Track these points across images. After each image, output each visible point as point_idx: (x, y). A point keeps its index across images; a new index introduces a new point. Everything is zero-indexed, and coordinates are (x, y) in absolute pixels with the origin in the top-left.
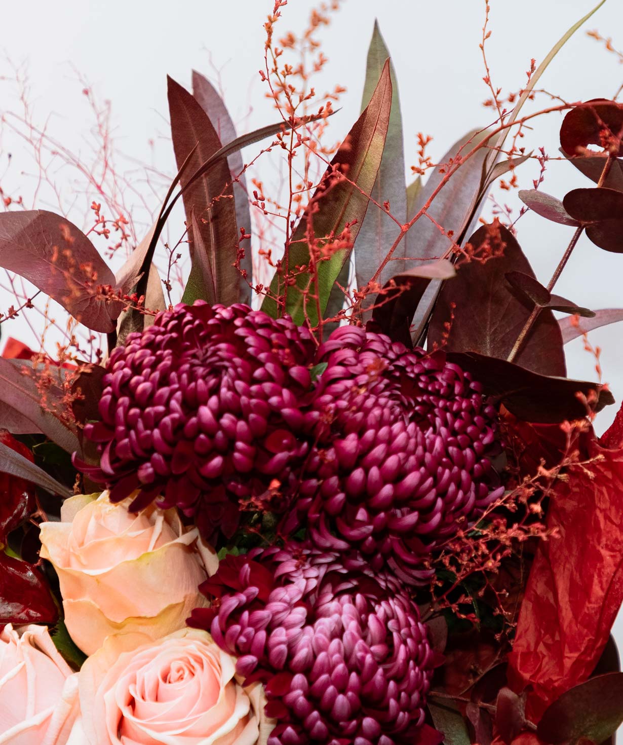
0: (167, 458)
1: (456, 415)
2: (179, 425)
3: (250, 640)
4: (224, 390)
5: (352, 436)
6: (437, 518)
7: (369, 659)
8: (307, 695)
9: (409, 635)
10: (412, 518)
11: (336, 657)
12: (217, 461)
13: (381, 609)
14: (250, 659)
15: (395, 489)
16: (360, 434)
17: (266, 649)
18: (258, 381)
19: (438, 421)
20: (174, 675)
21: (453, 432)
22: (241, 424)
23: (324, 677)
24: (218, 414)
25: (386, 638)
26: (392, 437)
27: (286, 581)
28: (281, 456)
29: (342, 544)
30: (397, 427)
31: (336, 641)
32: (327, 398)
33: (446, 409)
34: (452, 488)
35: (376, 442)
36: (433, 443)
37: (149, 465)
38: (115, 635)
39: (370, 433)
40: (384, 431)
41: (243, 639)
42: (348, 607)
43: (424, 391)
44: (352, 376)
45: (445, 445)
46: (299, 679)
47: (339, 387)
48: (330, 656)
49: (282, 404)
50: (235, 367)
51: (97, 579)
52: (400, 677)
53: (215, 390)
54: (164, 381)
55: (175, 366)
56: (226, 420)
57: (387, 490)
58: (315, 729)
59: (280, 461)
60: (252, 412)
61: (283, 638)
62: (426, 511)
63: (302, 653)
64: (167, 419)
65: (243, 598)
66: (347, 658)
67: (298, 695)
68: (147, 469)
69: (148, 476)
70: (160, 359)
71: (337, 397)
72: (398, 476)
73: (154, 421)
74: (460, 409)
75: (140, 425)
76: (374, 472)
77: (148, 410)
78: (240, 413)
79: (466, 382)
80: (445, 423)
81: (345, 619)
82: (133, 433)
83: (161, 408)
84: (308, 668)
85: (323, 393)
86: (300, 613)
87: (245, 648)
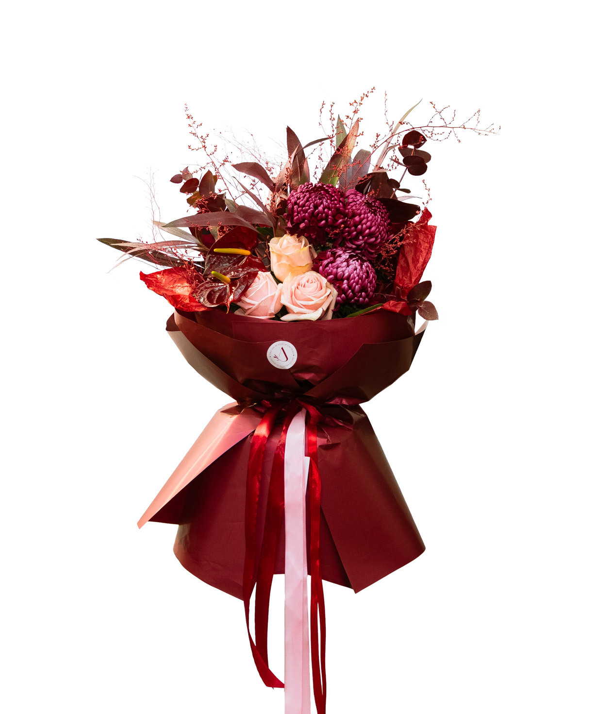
0: (309, 221)
1: (382, 213)
2: (313, 212)
3: (332, 272)
4: (325, 203)
5: (358, 217)
6: (379, 240)
7: (364, 276)
8: (348, 285)
9: (372, 272)
10: (373, 240)
11: (356, 275)
12: (323, 222)
13: (365, 264)
14: (331, 276)
15: (370, 231)
16: (360, 216)
17: (336, 274)
18: (333, 201)
19: (378, 214)
20: (310, 281)
21: (382, 217)
22: (330, 212)
23: (353, 281)
24: (324, 208)
25: (367, 272)
26: (368, 217)
27: (340, 256)
28: (340, 221)
29: (354, 246)
30: (369, 215)
31: (355, 271)
32: (349, 207)
33: (380, 211)
34: (383, 232)
35: (364, 218)
36: (378, 219)
37: (303, 223)
38: (291, 273)
39: (362, 216)
40: (366, 215)
41: (330, 271)
42: (357, 263)
43: (374, 206)
44: (356, 202)
45: (381, 220)
46: (345, 281)
47: (352, 204)
48: (354, 275)
49: (340, 206)
50: (327, 197)
51: (288, 256)
52: (371, 282)
53: (322, 203)
54: (307, 200)
55: (310, 197)
56: (326, 210)
57: (367, 231)
58: (350, 295)
59: (341, 222)
60: (333, 209)
61: (341, 270)
62: (377, 238)
63: (346, 274)
64: (309, 211)
65: (329, 260)
66: (358, 276)
67: (345, 286)
69: (304, 227)
70: (305, 195)
71: (352, 206)
72: (370, 228)
73: (306, 211)
74: (383, 212)
75: (302, 212)
76: (364, 226)
77: (304, 208)
78: (329, 209)
79: (383, 206)
80: (380, 215)
81: (357, 266)
82: (299, 215)
83: (307, 208)
84: (348, 278)
85: (348, 206)
86: (345, 264)
87: (331, 274)
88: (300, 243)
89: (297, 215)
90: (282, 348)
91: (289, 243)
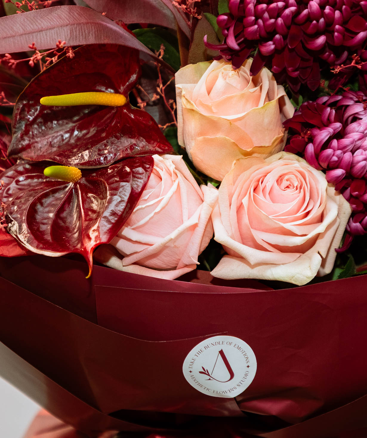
0: (285, 37)
3: (340, 159)
12: (321, 40)
14: (339, 172)
17: (351, 165)
22: (337, 14)
24: (322, 6)
27: (354, 118)
37: (271, 43)
38: (238, 160)
41: (335, 158)
51: (230, 122)
56: (327, 10)
60: (345, 5)
64: (287, 11)
65: (331, 130)
68: (271, 46)
69: (271, 51)
73: (277, 13)
75: (266, 15)
77: (272, 5)
78: (336, 5)
82: (260, 21)
83: (282, 4)
87: (337, 165)
88: (258, 88)
89: (255, 22)
90: (221, 353)
91: (228, 86)
